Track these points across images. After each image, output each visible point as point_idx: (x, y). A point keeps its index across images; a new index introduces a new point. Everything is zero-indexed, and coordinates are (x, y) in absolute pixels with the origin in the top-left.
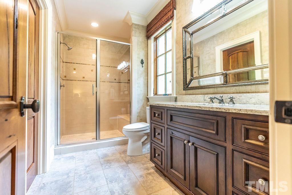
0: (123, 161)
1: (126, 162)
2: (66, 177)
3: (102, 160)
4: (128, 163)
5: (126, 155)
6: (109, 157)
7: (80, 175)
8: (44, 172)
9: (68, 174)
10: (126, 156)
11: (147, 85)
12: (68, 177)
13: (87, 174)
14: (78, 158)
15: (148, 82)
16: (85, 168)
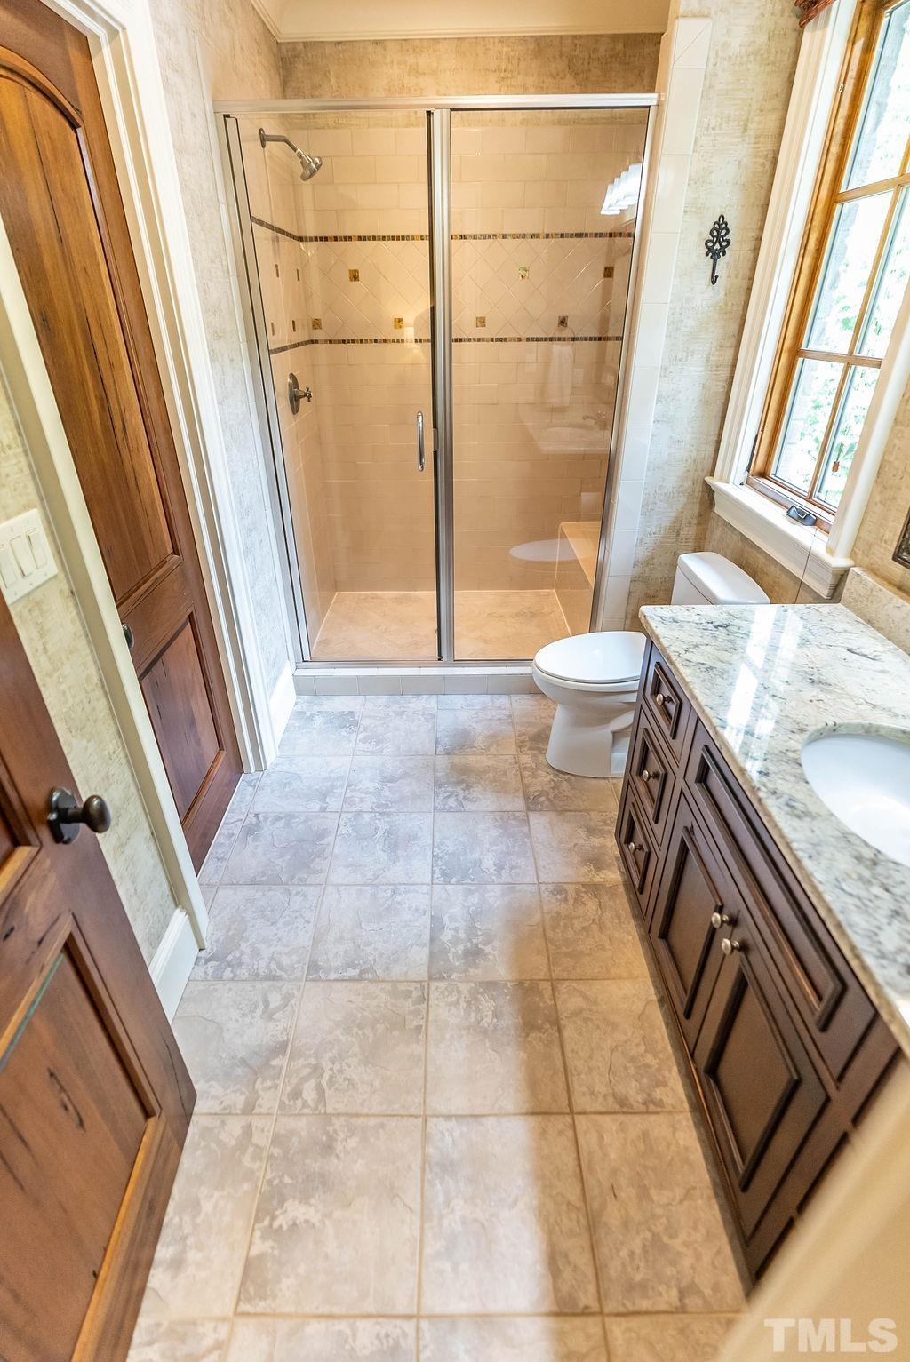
0: (516, 790)
1: (526, 798)
2: (317, 807)
3: (443, 762)
4: (532, 803)
5: (540, 758)
6: (474, 754)
7: (359, 813)
8: (260, 768)
9: (323, 796)
10: (538, 767)
11: (717, 408)
12: (323, 810)
13: (380, 814)
14: (365, 730)
15: (730, 385)
16: (379, 786)
